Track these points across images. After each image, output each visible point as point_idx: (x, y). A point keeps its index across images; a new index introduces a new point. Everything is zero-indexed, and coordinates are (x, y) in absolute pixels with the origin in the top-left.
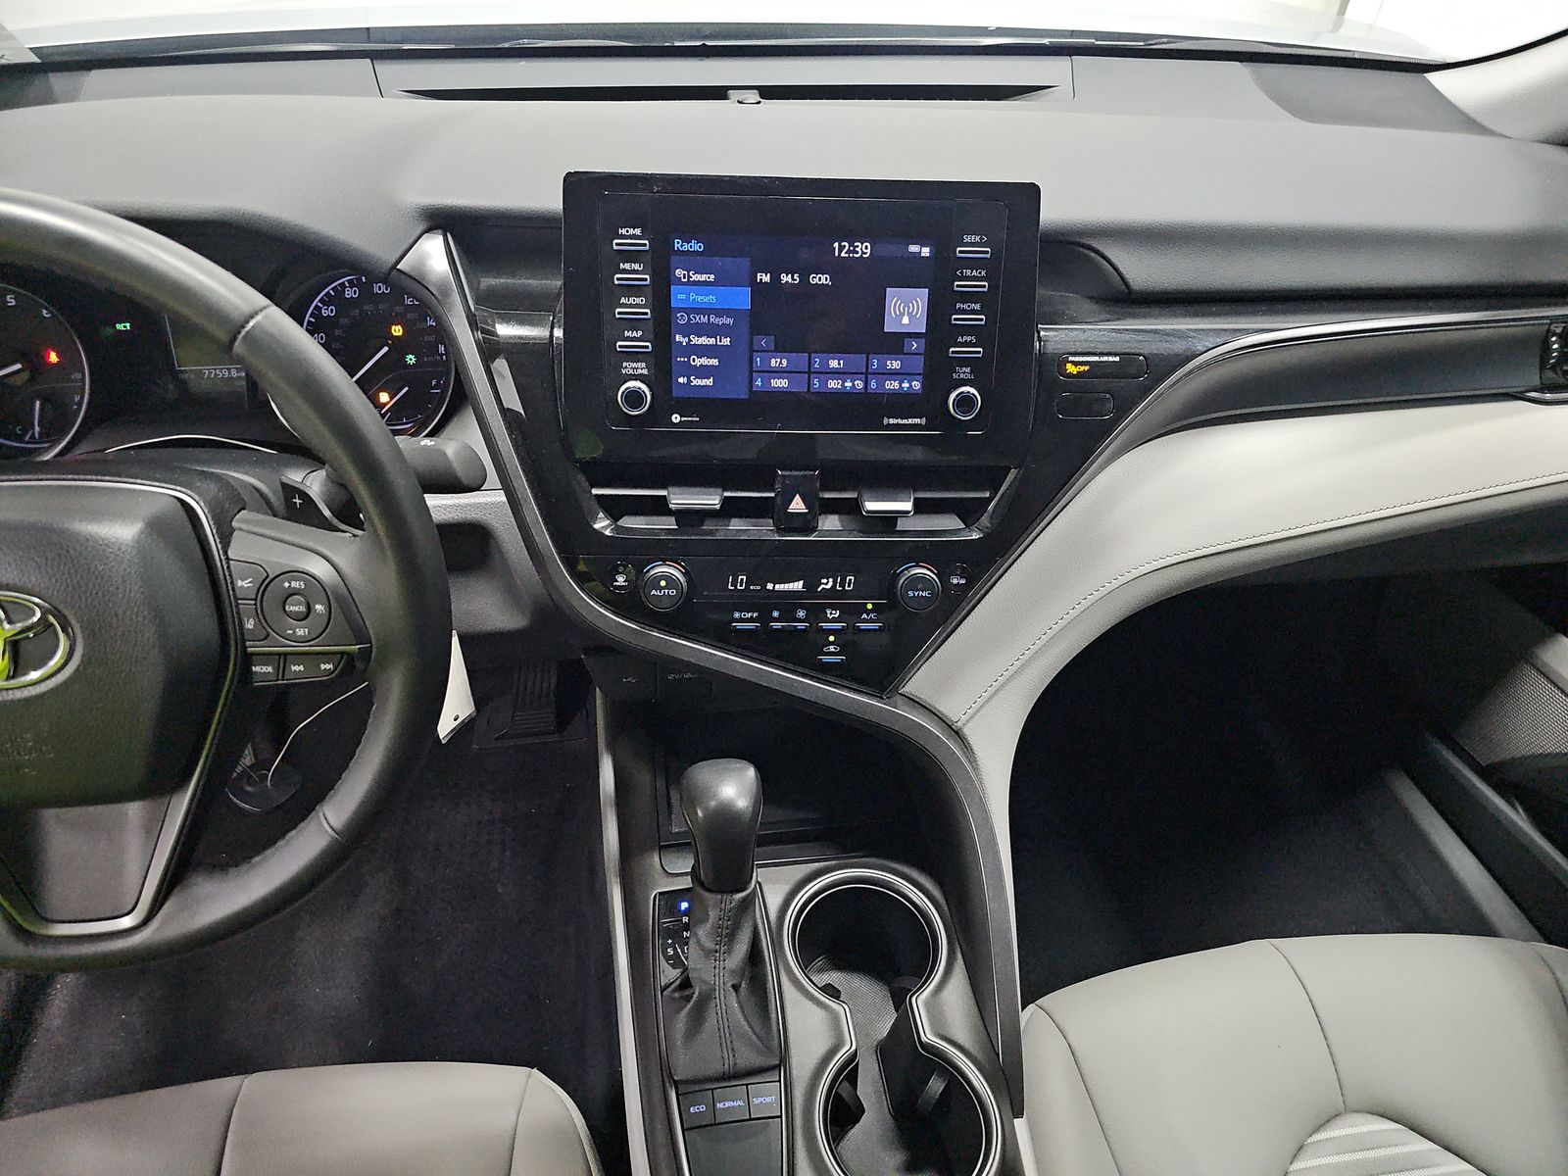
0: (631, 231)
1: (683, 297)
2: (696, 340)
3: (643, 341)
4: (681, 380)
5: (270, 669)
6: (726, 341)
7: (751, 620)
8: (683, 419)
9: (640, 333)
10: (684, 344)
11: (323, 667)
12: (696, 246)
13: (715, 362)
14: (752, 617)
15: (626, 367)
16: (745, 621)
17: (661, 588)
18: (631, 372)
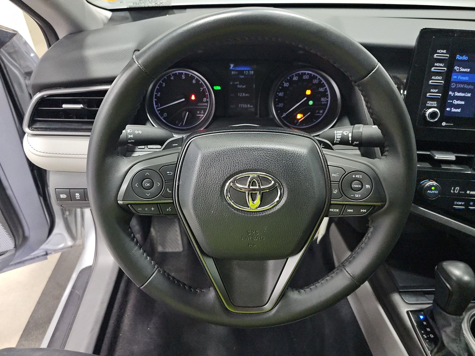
0: (442, 51)
1: (456, 77)
2: (457, 94)
3: (437, 93)
4: (448, 109)
5: (338, 210)
6: (469, 95)
7: (461, 205)
8: (447, 124)
9: (437, 90)
10: (452, 95)
11: (362, 211)
12: (465, 58)
13: (463, 103)
14: (462, 204)
15: (428, 103)
16: (459, 205)
17: (432, 190)
18: (430, 105)
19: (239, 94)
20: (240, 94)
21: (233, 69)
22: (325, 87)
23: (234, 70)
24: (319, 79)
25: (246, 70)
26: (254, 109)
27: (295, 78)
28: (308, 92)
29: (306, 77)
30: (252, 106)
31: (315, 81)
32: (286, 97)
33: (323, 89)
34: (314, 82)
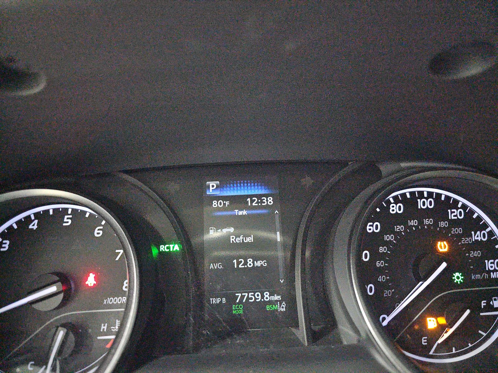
19: (235, 261)
20: (239, 263)
21: (218, 193)
22: (488, 229)
23: (218, 198)
24: (464, 207)
25: (251, 196)
26: (284, 305)
27: (395, 209)
28: (443, 247)
29: (424, 204)
30: (276, 298)
31: (454, 214)
32: (378, 264)
33: (484, 235)
34: (452, 217)
